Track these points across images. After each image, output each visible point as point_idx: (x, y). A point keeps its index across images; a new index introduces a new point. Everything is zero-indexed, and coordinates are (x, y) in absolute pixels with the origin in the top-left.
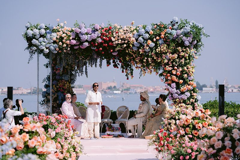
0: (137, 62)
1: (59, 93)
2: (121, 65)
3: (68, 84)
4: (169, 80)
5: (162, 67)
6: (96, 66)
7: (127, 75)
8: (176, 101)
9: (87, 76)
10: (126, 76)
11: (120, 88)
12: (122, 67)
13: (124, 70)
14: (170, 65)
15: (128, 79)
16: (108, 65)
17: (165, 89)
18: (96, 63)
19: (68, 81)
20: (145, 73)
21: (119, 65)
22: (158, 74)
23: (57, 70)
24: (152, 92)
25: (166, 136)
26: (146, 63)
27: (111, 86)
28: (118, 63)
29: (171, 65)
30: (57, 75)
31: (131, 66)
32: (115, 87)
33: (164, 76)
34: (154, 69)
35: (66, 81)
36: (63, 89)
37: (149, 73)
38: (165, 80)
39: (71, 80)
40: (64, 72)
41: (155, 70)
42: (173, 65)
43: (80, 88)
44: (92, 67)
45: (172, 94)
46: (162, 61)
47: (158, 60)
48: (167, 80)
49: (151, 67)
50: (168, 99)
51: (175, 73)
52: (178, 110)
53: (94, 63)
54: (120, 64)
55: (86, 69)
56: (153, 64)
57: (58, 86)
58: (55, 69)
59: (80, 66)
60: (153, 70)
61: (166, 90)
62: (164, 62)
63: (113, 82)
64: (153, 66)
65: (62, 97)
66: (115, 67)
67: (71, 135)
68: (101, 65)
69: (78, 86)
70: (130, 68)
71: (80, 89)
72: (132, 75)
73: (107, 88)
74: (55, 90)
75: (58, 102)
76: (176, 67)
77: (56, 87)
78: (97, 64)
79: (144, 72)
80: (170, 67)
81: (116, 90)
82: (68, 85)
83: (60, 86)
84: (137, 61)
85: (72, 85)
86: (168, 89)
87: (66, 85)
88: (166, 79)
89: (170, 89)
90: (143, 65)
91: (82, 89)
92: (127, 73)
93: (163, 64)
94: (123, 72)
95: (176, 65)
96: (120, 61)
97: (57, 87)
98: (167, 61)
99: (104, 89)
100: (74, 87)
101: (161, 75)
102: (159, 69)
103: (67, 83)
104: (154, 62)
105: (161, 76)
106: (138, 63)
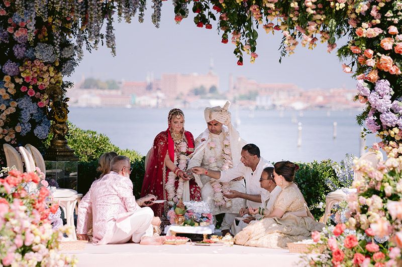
0: (269, 8)
1: (24, 103)
2: (221, 18)
3: (52, 74)
4: (368, 67)
5: (348, 25)
6: (141, 20)
7: (239, 52)
8: (390, 135)
9: (114, 51)
10: (235, 52)
11: (228, 91)
12: (223, 24)
13: (230, 35)
14: (373, 21)
15: (240, 62)
16: (178, 19)
17: (357, 97)
18: (141, 10)
19: (52, 64)
20: (295, 44)
21: (215, 19)
22: (336, 49)
23: (17, 28)
24: (321, 107)
25: (352, 248)
26: (296, 13)
27: (202, 87)
28: (210, 13)
29: (378, 21)
30: (16, 42)
31: (250, 21)
32: (213, 89)
33: (352, 54)
34: (322, 32)
35: (46, 64)
36: (36, 88)
37: (307, 46)
38: (355, 67)
39: (63, 61)
40: (40, 36)
41: (327, 36)
42: (383, 18)
43: (113, 89)
44: (129, 21)
45: (377, 114)
46: (350, 7)
47: (337, 4)
48: (362, 69)
49: (313, 27)
50: (365, 130)
51: (390, 47)
52: (392, 167)
53: (135, 11)
54: (218, 15)
55: (110, 28)
56: (318, 17)
57: (21, 80)
58: (10, 25)
59: (91, 18)
60: (318, 36)
61: (358, 101)
62: (354, 9)
63: (210, 74)
64: (319, 22)
65: (32, 115)
66: (199, 25)
67: (48, 235)
68: (156, 17)
69: (107, 82)
70: (248, 28)
71: (113, 92)
72: (253, 49)
73: (191, 91)
74: (9, 90)
75: (18, 129)
76: (395, 25)
77: (13, 81)
78: (145, 12)
79: (292, 42)
80: (373, 27)
81: (217, 99)
82: (51, 78)
83: (28, 78)
84: (268, 5)
85: (65, 79)
86: (365, 97)
87: (46, 76)
88: (359, 64)
89: (372, 97)
90: (288, 20)
91: (119, 93)
92: (238, 43)
93: (353, 16)
94: (225, 40)
95: (396, 20)
96: (218, 7)
97: (18, 80)
98: (366, 8)
99: (182, 94)
100: (70, 84)
101: (345, 51)
102: (339, 33)
103: (48, 71)
104: (324, 9)
105: (346, 55)
106: (274, 13)
